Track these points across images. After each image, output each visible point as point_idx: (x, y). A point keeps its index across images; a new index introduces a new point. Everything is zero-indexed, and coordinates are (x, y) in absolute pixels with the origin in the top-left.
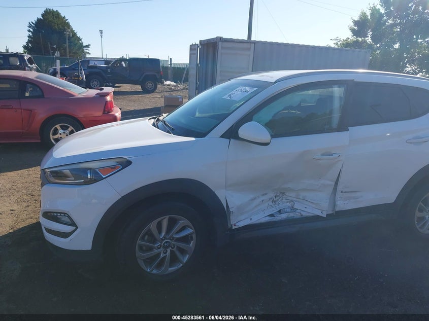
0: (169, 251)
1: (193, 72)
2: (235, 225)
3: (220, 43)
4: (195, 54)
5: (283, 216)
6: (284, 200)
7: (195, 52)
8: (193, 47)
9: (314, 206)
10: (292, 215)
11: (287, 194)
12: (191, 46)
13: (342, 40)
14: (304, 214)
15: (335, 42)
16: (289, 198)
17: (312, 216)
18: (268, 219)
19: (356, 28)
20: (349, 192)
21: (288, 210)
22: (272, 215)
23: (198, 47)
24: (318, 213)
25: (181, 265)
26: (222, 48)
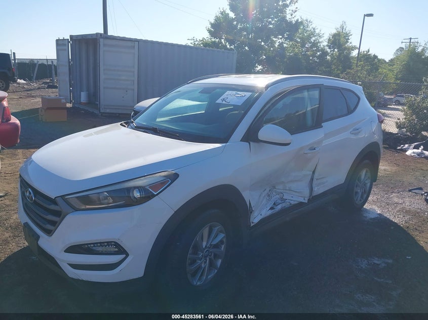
0: (208, 259)
1: (64, 70)
2: (253, 223)
3: (101, 40)
4: (65, 50)
5: (279, 207)
6: (274, 193)
7: (66, 47)
8: (60, 42)
9: (297, 194)
10: (284, 205)
11: (277, 188)
12: (58, 41)
13: (198, 40)
14: (293, 203)
15: (192, 41)
16: (278, 191)
17: (298, 203)
18: (270, 212)
19: (212, 30)
20: (321, 178)
21: (280, 202)
22: (272, 208)
23: (69, 42)
24: (302, 200)
25: (216, 271)
26: (104, 45)
